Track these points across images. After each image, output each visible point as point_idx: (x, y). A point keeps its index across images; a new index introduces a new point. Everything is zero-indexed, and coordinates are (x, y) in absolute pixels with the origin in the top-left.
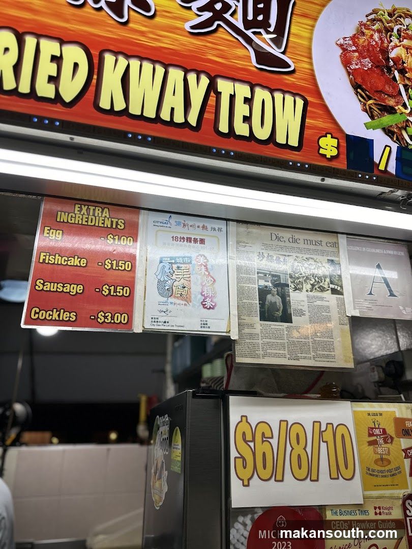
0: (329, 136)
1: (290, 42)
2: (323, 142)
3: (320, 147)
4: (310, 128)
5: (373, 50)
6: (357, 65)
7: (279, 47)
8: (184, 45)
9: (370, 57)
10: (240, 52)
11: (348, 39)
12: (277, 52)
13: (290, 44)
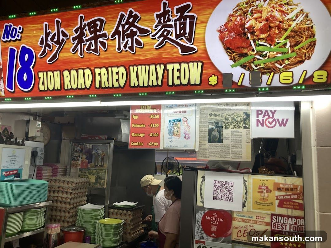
0: (213, 76)
1: (195, 38)
2: (210, 79)
3: (209, 82)
4: (205, 74)
5: (236, 27)
6: (227, 38)
7: (191, 43)
8: (154, 55)
9: (234, 31)
10: (175, 50)
11: (223, 26)
12: (189, 45)
13: (195, 39)
